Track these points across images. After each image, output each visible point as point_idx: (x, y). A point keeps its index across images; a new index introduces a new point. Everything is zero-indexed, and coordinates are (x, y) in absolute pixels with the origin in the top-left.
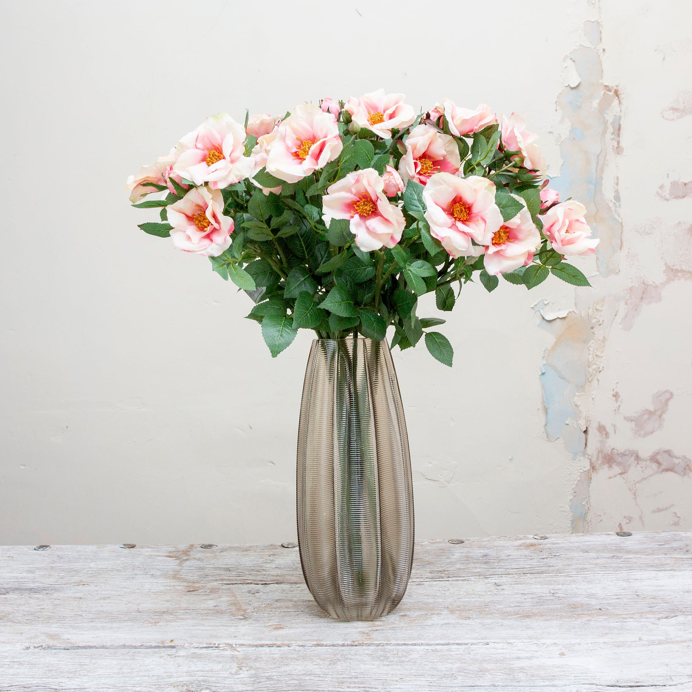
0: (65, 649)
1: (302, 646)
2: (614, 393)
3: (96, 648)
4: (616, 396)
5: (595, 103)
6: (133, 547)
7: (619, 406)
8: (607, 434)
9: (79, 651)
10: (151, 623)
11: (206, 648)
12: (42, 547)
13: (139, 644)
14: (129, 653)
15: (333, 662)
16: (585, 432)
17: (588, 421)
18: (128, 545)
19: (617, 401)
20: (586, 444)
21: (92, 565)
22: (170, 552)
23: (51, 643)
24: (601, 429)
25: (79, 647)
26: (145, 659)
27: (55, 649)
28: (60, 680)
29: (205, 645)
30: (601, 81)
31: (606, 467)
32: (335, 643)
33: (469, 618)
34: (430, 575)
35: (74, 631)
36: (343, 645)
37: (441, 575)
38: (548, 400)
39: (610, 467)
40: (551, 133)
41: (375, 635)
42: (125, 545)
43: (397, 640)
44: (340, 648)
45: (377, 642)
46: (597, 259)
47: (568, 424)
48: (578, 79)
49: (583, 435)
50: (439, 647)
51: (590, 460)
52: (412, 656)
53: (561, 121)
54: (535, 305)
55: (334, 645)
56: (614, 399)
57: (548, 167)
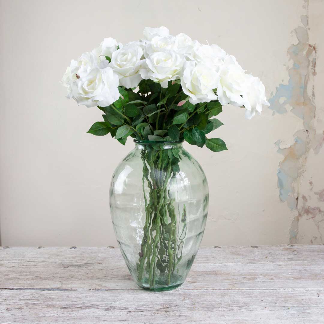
0: (106, 290)
1: (207, 290)
2: (310, 182)
3: (119, 290)
4: (311, 183)
5: (305, 53)
6: (113, 248)
7: (312, 188)
8: (306, 200)
9: (112, 291)
12: (73, 247)
14: (134, 292)
15: (223, 296)
16: (297, 199)
17: (298, 194)
19: (311, 185)
20: (297, 204)
21: (99, 255)
23: (99, 288)
24: (304, 197)
25: (112, 289)
26: (142, 294)
27: (102, 290)
28: (110, 302)
30: (307, 43)
31: (306, 215)
32: (221, 288)
33: (273, 279)
34: (248, 261)
35: (106, 283)
36: (224, 289)
37: (254, 261)
38: (281, 184)
39: (308, 214)
40: (284, 65)
41: (236, 285)
42: (110, 247)
43: (246, 288)
44: (223, 291)
45: (238, 288)
46: (304, 122)
47: (289, 195)
48: (298, 42)
49: (296, 200)
50: (265, 291)
51: (299, 211)
52: (255, 294)
53: (289, 60)
54: (276, 142)
55: (220, 290)
56: (310, 184)
57: (283, 81)
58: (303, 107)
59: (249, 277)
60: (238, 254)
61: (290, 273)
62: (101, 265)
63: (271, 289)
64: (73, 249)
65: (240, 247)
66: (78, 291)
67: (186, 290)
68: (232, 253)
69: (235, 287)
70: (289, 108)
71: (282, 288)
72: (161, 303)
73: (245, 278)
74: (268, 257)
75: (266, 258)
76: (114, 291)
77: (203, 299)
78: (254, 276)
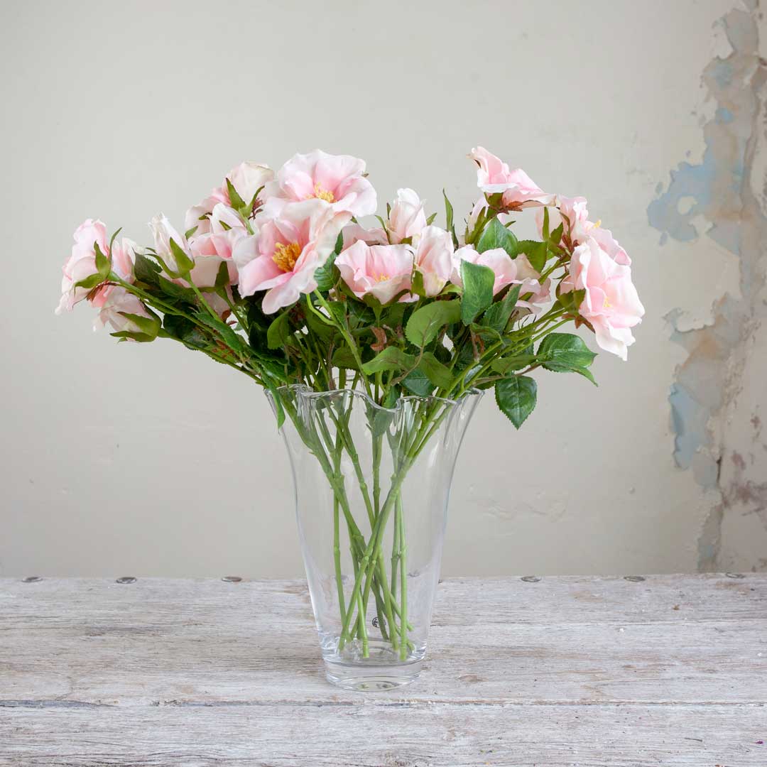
0: (206, 705)
1: (519, 704)
2: (753, 418)
3: (247, 703)
4: (756, 421)
5: (747, 80)
6: (239, 580)
7: (758, 434)
8: (743, 465)
9: (226, 707)
10: (306, 673)
11: (392, 705)
12: (125, 579)
13: (303, 700)
14: (294, 711)
15: (572, 726)
16: (719, 462)
17: (722, 449)
18: (233, 578)
19: (756, 426)
20: (719, 475)
21: (197, 601)
22: (288, 587)
23: (187, 697)
24: (737, 458)
25: (224, 703)
26: (320, 720)
27: (194, 705)
28: (217, 746)
29: (391, 702)
30: (755, 53)
31: (740, 503)
32: (562, 700)
33: (714, 671)
34: (627, 618)
35: (210, 682)
36: (572, 704)
37: (640, 617)
38: (677, 425)
39: (745, 502)
40: (694, 113)
41: (606, 690)
42: (229, 578)
43: (640, 698)
44: (570, 707)
45: (614, 700)
46: (741, 263)
47: (699, 453)
48: (730, 50)
49: (716, 465)
50: (700, 708)
51: (723, 494)
52: (672, 719)
53: (707, 100)
54: (667, 315)
55: (560, 704)
56: (753, 424)
57: (688, 154)
58: (739, 222)
59: (642, 664)
60: (593, 599)
61: (760, 655)
62: (200, 629)
63: (719, 701)
64: (125, 585)
65: (592, 578)
66: (119, 709)
67: (457, 707)
68: (577, 597)
69: (603, 695)
70: (702, 224)
71: (752, 701)
72: (380, 747)
73: (629, 666)
74: (680, 607)
75: (676, 609)
76: (232, 707)
77: (510, 734)
78: (655, 663)
